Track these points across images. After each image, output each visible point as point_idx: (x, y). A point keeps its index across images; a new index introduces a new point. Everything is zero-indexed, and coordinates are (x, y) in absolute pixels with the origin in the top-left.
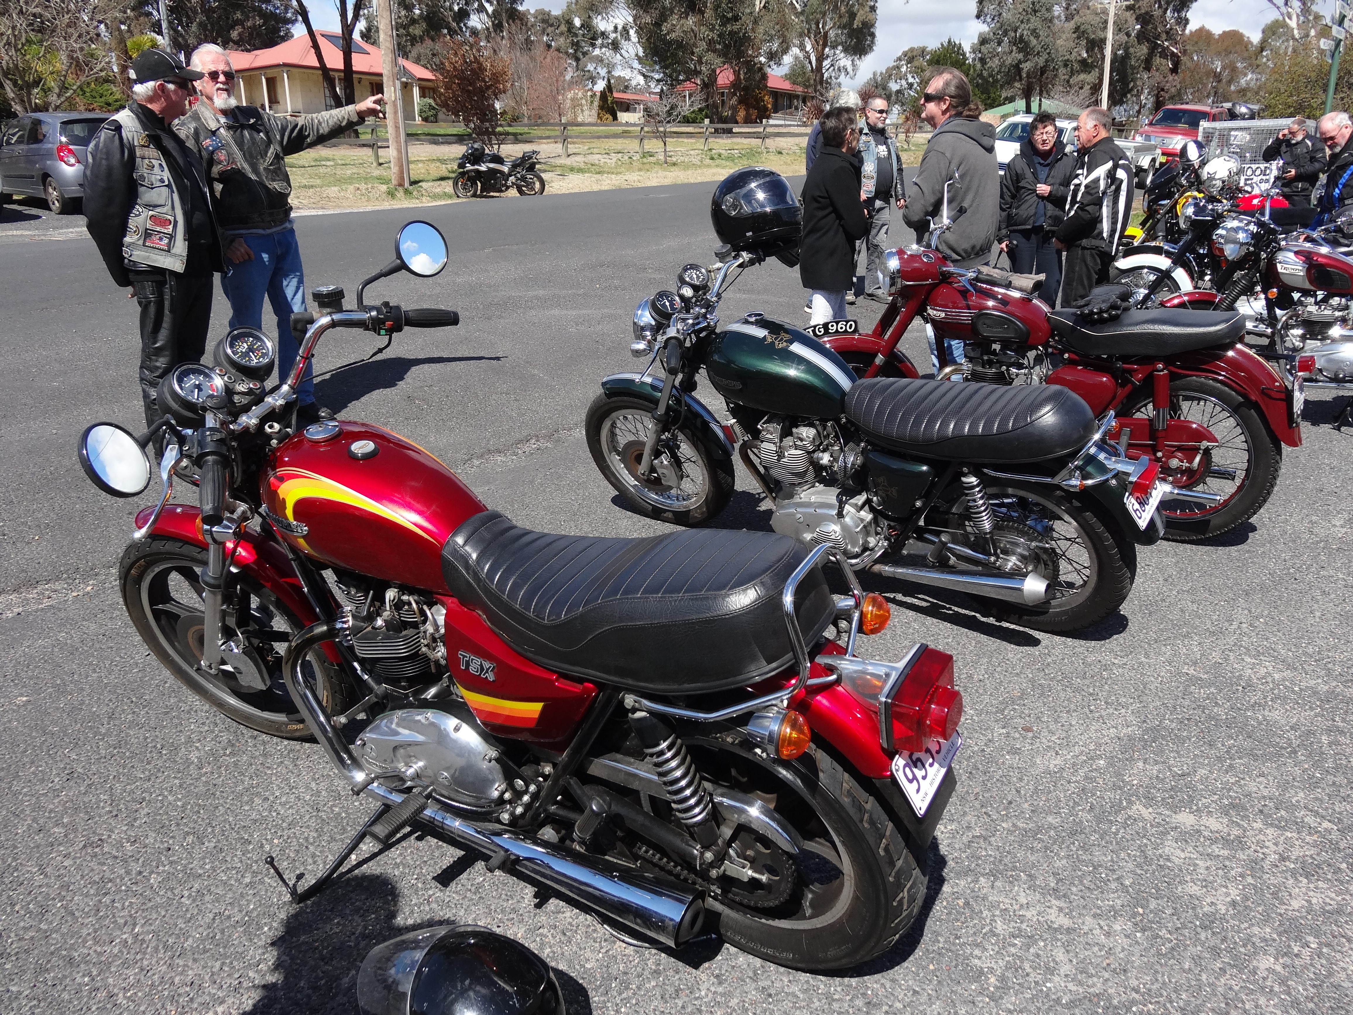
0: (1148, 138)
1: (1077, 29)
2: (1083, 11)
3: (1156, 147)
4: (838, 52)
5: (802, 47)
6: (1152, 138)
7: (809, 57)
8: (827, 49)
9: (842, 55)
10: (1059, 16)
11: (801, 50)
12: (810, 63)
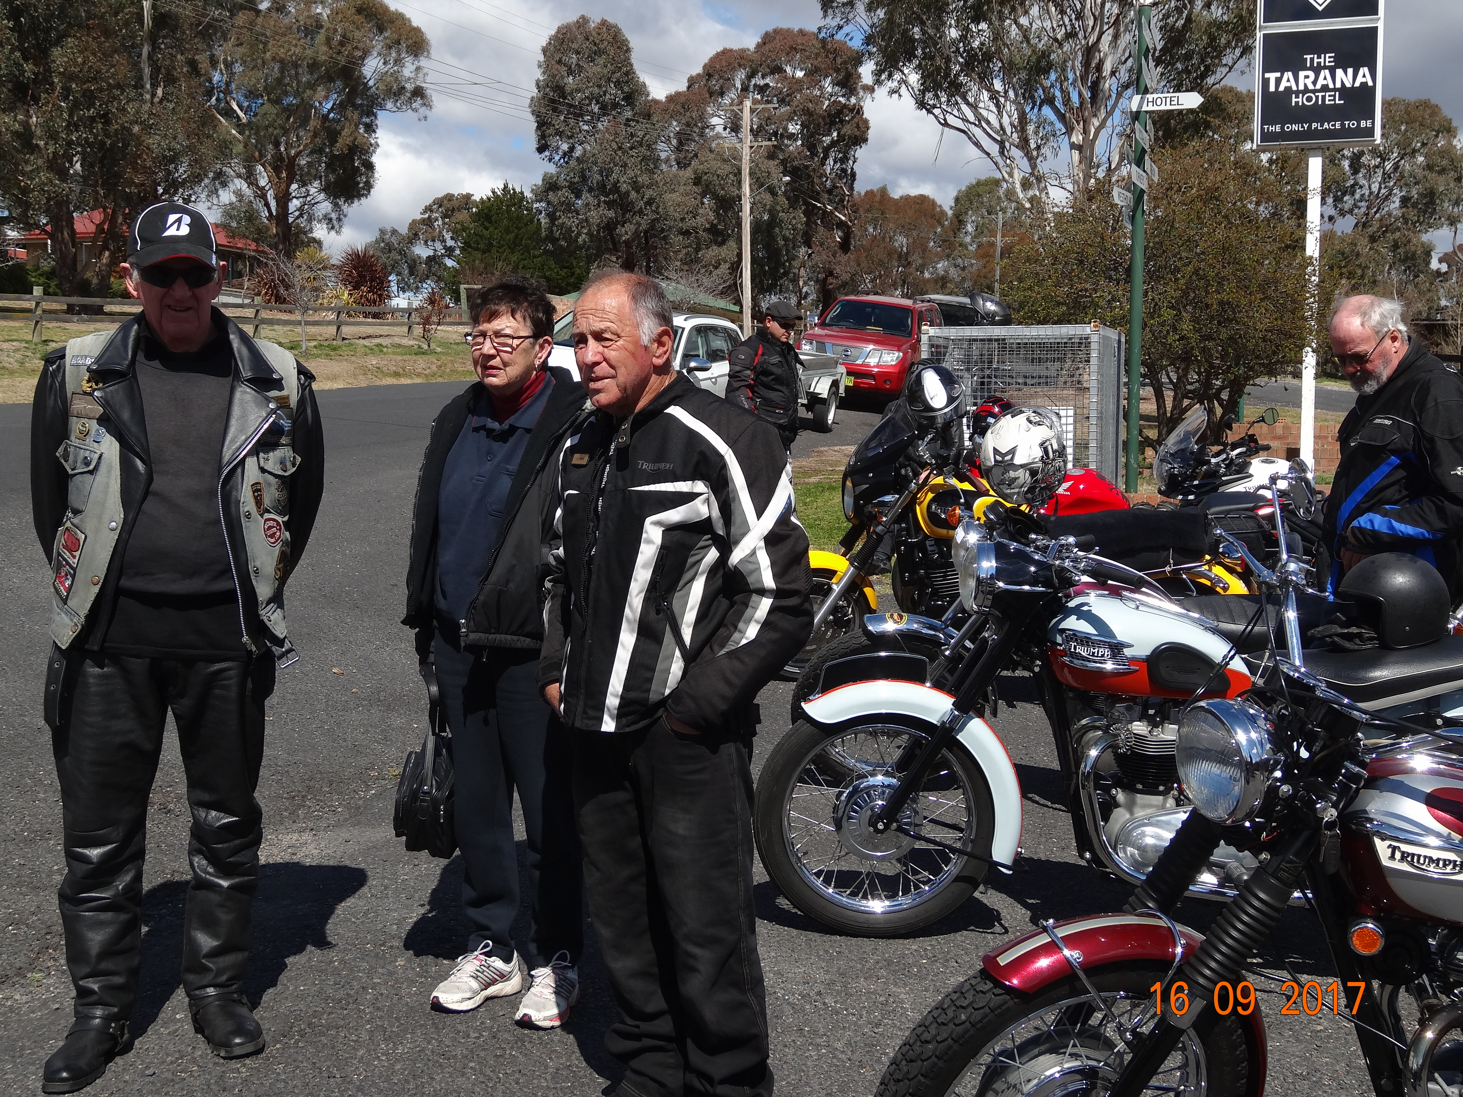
0: (821, 347)
1: (697, 181)
2: (703, 155)
3: (836, 363)
4: (312, 191)
5: (250, 178)
6: (828, 346)
7: (264, 196)
8: (294, 186)
9: (322, 196)
10: (667, 160)
11: (250, 184)
12: (267, 205)
